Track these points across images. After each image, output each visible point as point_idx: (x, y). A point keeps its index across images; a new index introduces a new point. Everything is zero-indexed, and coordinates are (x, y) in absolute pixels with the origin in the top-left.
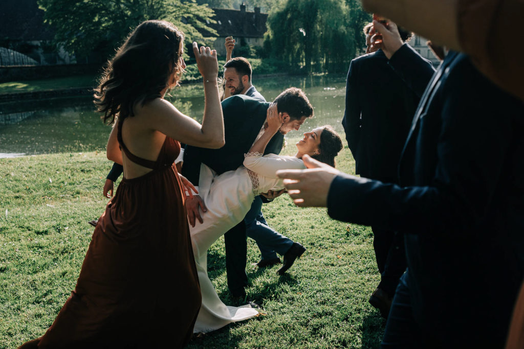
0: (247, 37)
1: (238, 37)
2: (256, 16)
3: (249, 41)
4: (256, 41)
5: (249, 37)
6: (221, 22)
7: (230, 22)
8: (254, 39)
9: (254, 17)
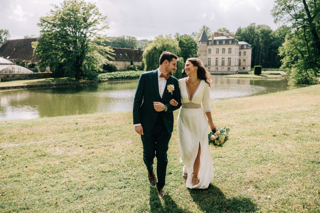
0: (134, 61)
1: (130, 61)
2: (139, 52)
3: (135, 63)
4: (139, 63)
5: (135, 61)
6: (122, 54)
7: (126, 54)
8: (138, 62)
9: (138, 52)
